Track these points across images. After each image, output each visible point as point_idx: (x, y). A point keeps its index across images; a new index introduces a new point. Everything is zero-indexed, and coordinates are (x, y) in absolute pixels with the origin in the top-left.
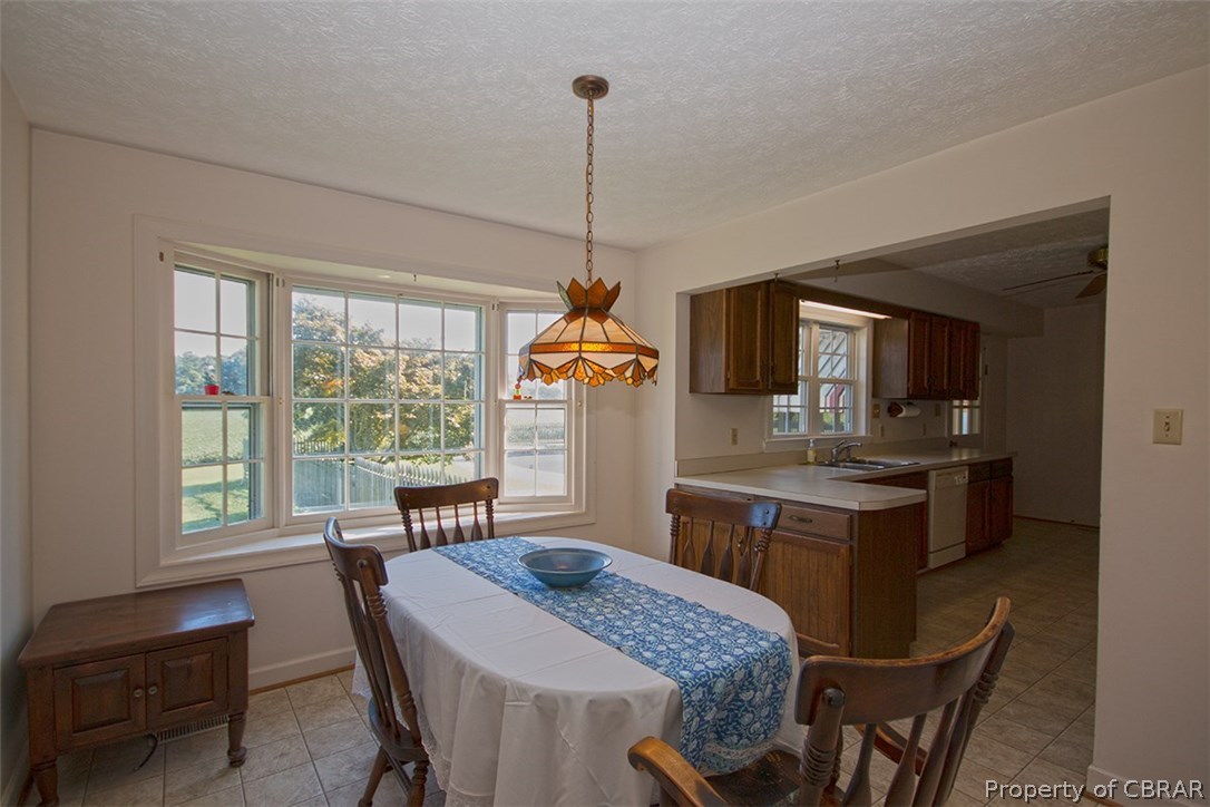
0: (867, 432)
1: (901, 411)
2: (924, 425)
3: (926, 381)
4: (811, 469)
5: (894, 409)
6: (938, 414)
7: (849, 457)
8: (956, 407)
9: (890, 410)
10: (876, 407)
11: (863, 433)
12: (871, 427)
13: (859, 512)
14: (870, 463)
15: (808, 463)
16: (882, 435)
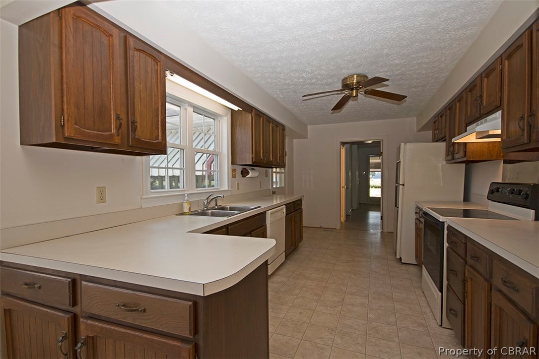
0: (228, 188)
1: (248, 174)
2: (260, 182)
3: (262, 155)
4: (187, 218)
5: (244, 173)
6: (267, 176)
7: (216, 205)
8: (274, 172)
9: (242, 173)
10: (234, 171)
11: (226, 188)
12: (231, 184)
13: (204, 297)
14: (231, 209)
15: (183, 214)
16: (238, 189)
